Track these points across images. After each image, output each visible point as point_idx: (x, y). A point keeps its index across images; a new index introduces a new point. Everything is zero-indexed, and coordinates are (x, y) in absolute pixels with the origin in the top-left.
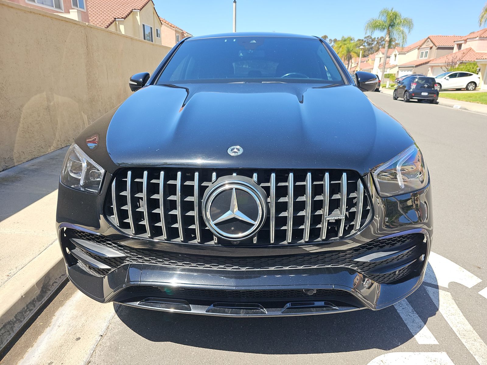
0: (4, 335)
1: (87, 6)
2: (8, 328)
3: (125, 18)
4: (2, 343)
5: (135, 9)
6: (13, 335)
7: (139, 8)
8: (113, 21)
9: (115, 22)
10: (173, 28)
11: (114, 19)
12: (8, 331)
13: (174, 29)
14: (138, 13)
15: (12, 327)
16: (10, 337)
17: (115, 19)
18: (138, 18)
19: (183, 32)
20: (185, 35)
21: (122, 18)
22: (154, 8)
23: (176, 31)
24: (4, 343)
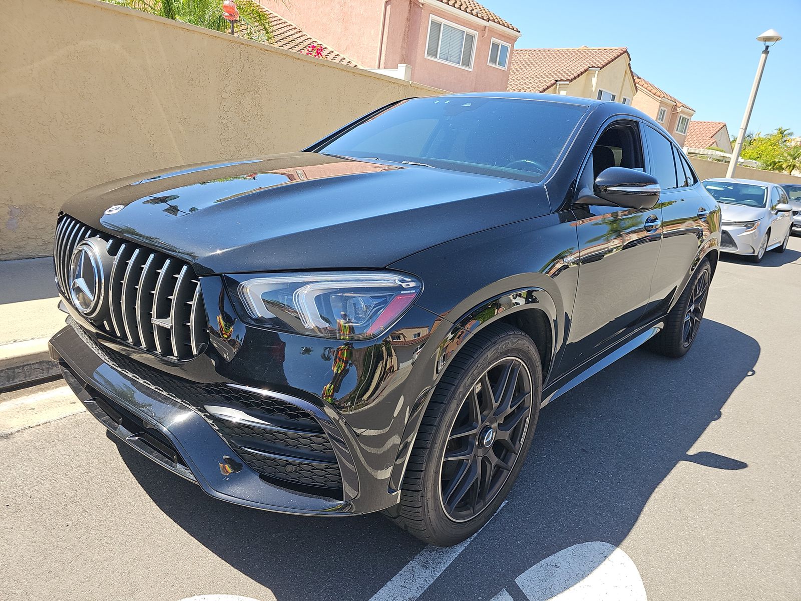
0: (36, 370)
1: (510, 63)
2: (44, 367)
3: (571, 81)
4: (30, 376)
5: (593, 67)
6: (46, 375)
7: (600, 65)
8: (552, 85)
9: (555, 85)
10: (658, 98)
11: (555, 81)
12: (42, 370)
13: (660, 99)
14: (597, 72)
15: (49, 368)
16: (41, 376)
17: (557, 81)
18: (594, 80)
19: (676, 105)
20: (678, 109)
21: (568, 80)
22: (629, 64)
23: (661, 102)
24: (31, 377)
